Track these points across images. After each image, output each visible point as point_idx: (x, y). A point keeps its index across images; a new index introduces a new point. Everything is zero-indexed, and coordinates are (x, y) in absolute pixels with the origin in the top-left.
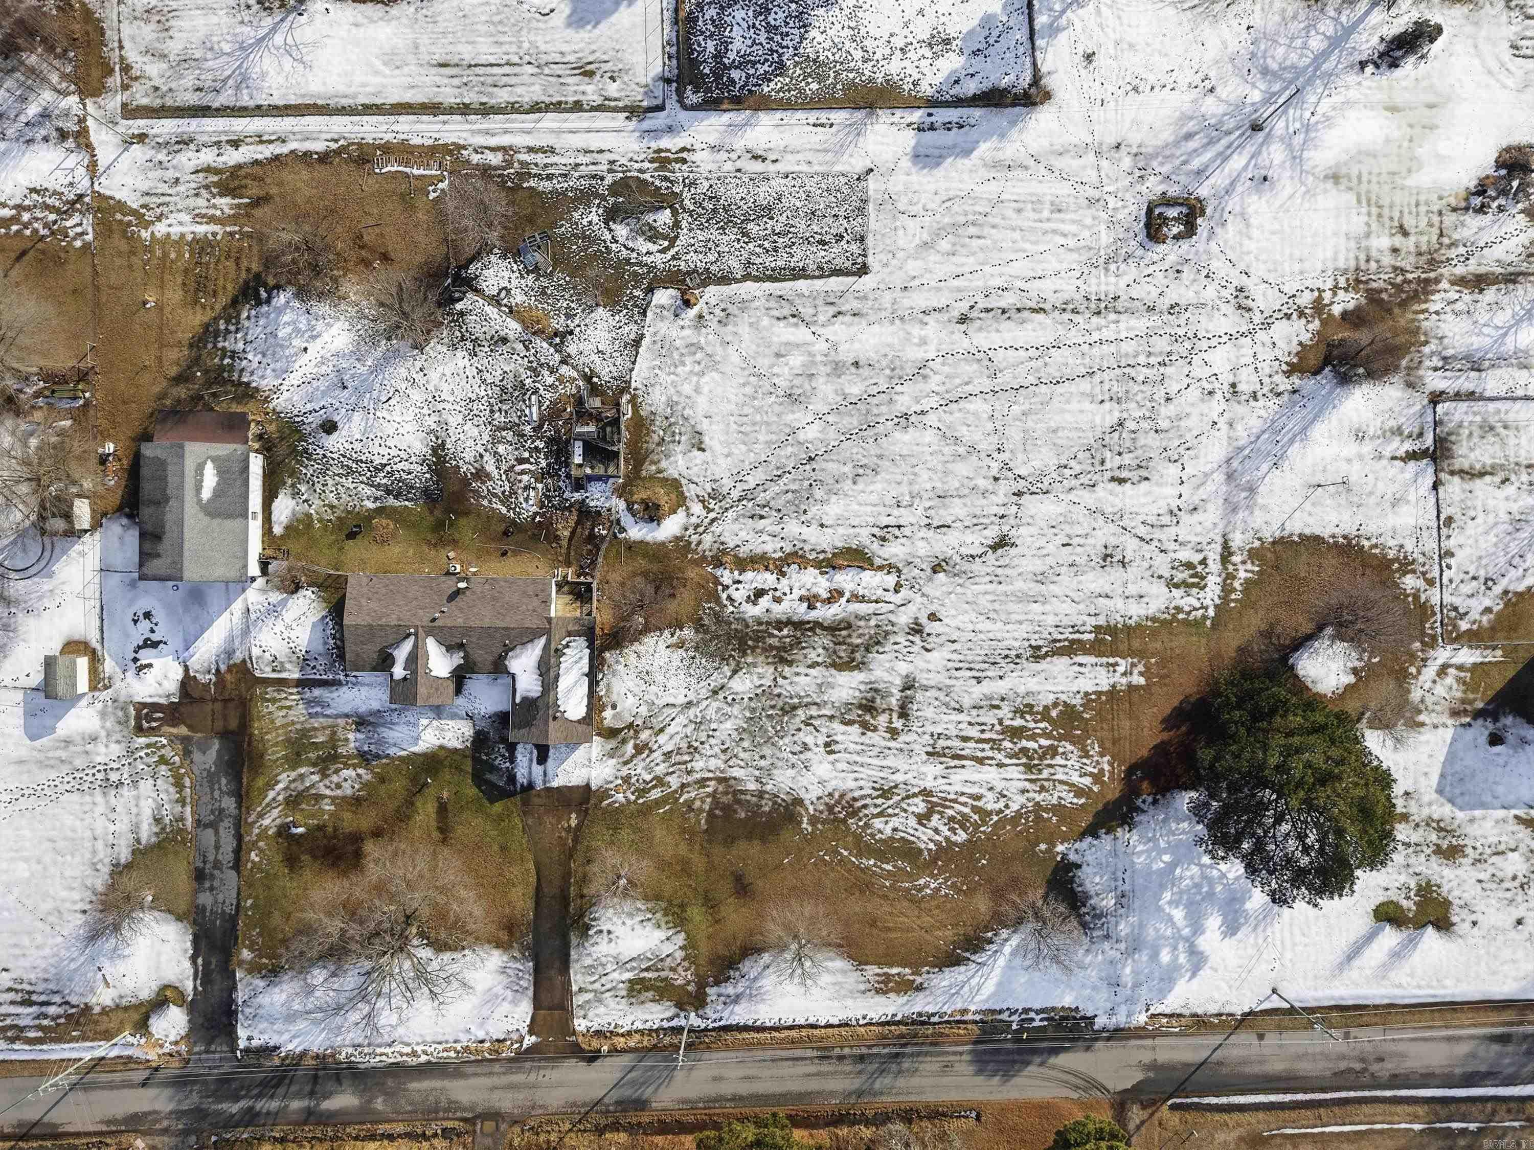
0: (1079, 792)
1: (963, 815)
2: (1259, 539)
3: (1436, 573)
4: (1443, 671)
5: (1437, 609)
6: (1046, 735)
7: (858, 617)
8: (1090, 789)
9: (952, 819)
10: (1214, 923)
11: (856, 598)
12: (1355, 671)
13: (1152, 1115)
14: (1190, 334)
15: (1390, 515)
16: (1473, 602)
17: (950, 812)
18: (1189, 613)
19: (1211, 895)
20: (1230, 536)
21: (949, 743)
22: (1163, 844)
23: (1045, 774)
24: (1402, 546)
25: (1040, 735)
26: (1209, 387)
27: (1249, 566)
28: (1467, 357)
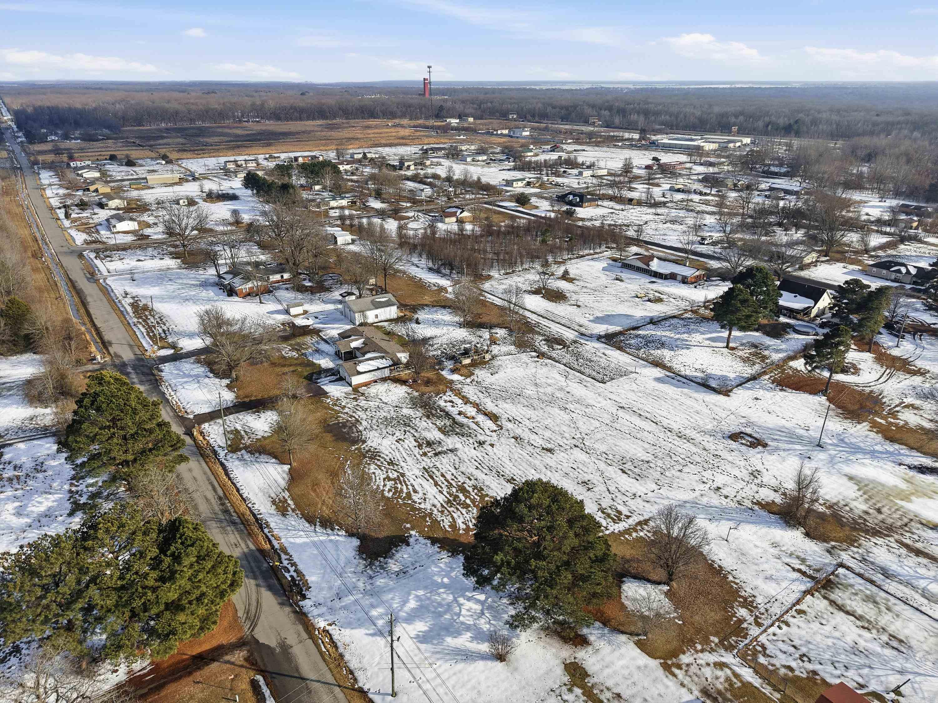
0: (453, 525)
1: (402, 490)
3: (766, 623)
4: (721, 665)
5: (749, 638)
6: (473, 501)
7: (468, 427)
8: (459, 529)
9: (396, 488)
10: (421, 626)
11: (477, 424)
13: (242, 666)
14: (716, 465)
15: (760, 580)
16: (782, 656)
17: (399, 486)
19: (440, 615)
21: (436, 472)
22: (453, 574)
23: (451, 509)
24: (754, 596)
25: (470, 499)
26: (706, 481)
27: (649, 534)
28: (882, 569)
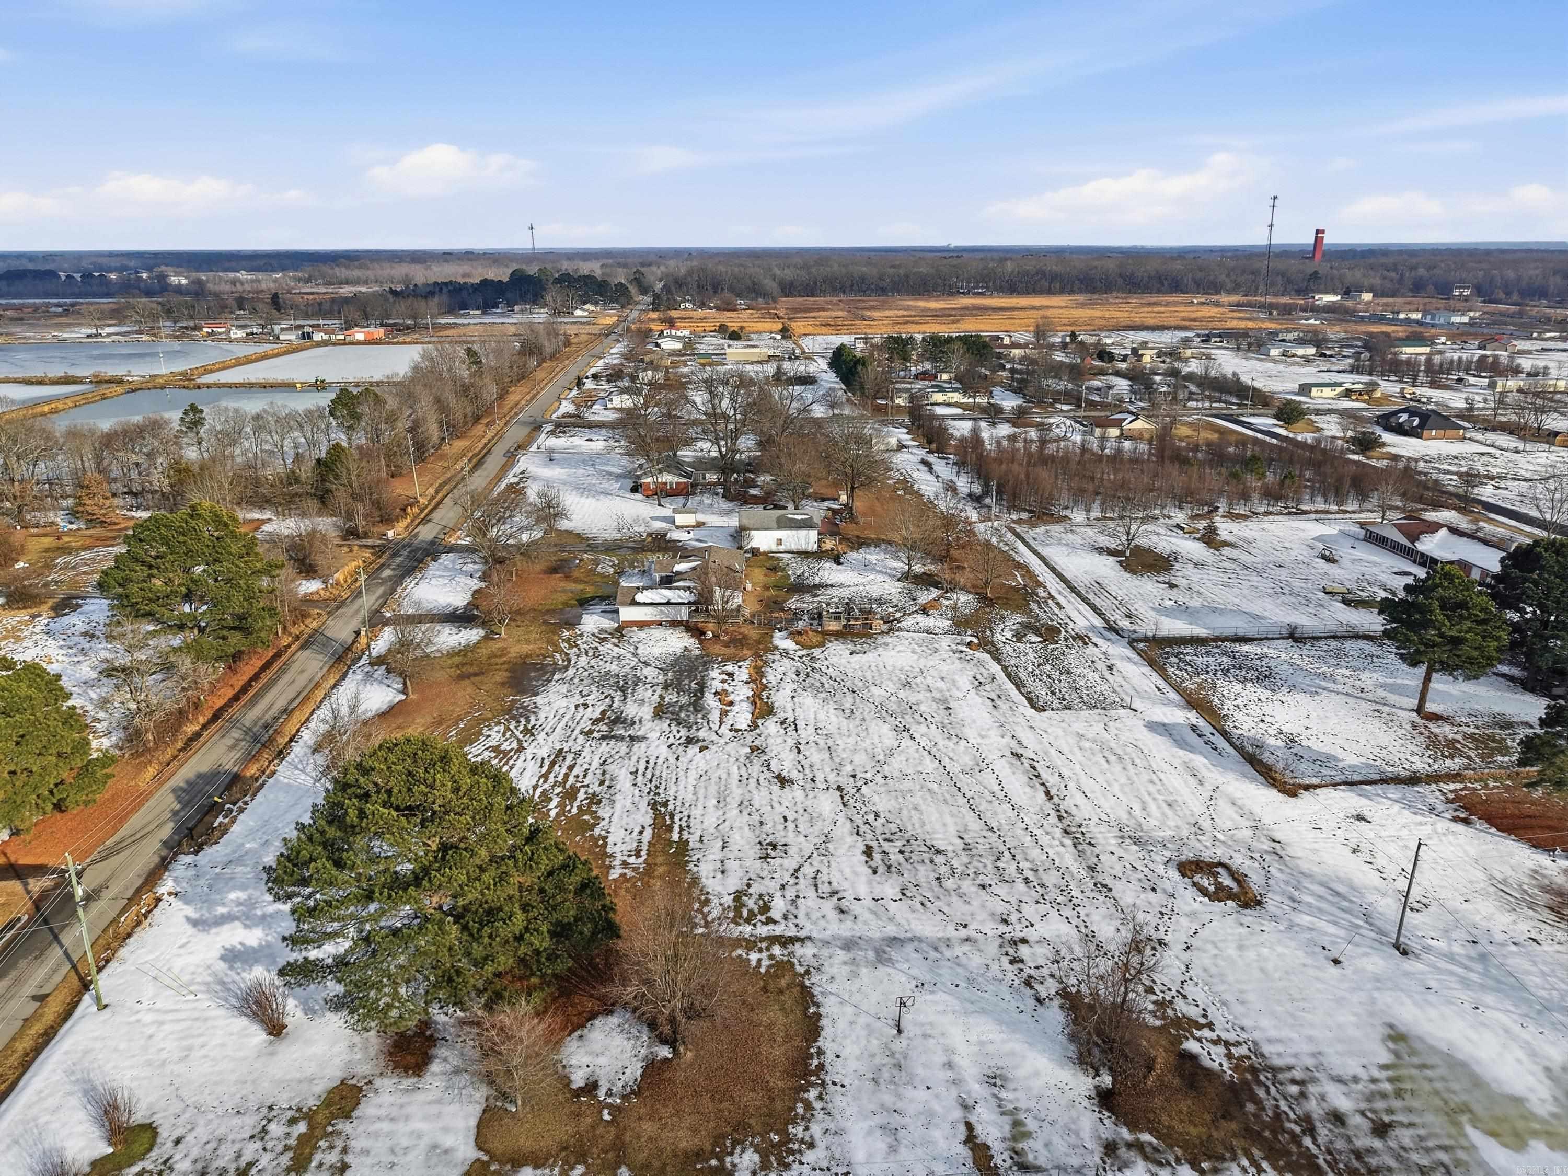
2: (808, 972)
7: (706, 714)
11: (725, 712)
12: (591, 1087)
14: (1075, 901)
15: (865, 1125)
18: (700, 911)
20: (808, 943)
21: (569, 759)
24: (811, 1145)
25: (563, 809)
26: (1013, 918)
27: (766, 963)
